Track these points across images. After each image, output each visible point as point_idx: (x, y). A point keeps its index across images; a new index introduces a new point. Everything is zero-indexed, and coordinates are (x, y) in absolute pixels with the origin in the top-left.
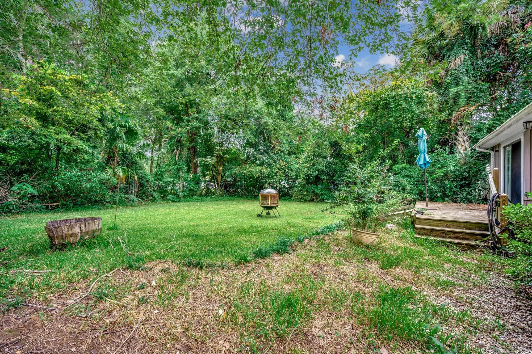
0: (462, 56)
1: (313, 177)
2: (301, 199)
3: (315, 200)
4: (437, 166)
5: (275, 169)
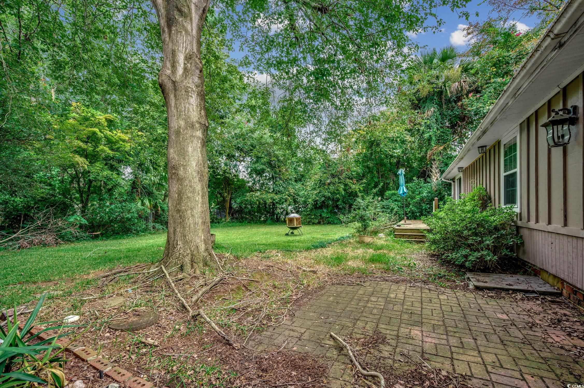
0: (432, 109)
1: (321, 203)
2: (309, 222)
3: (322, 223)
4: (417, 193)
5: (285, 195)
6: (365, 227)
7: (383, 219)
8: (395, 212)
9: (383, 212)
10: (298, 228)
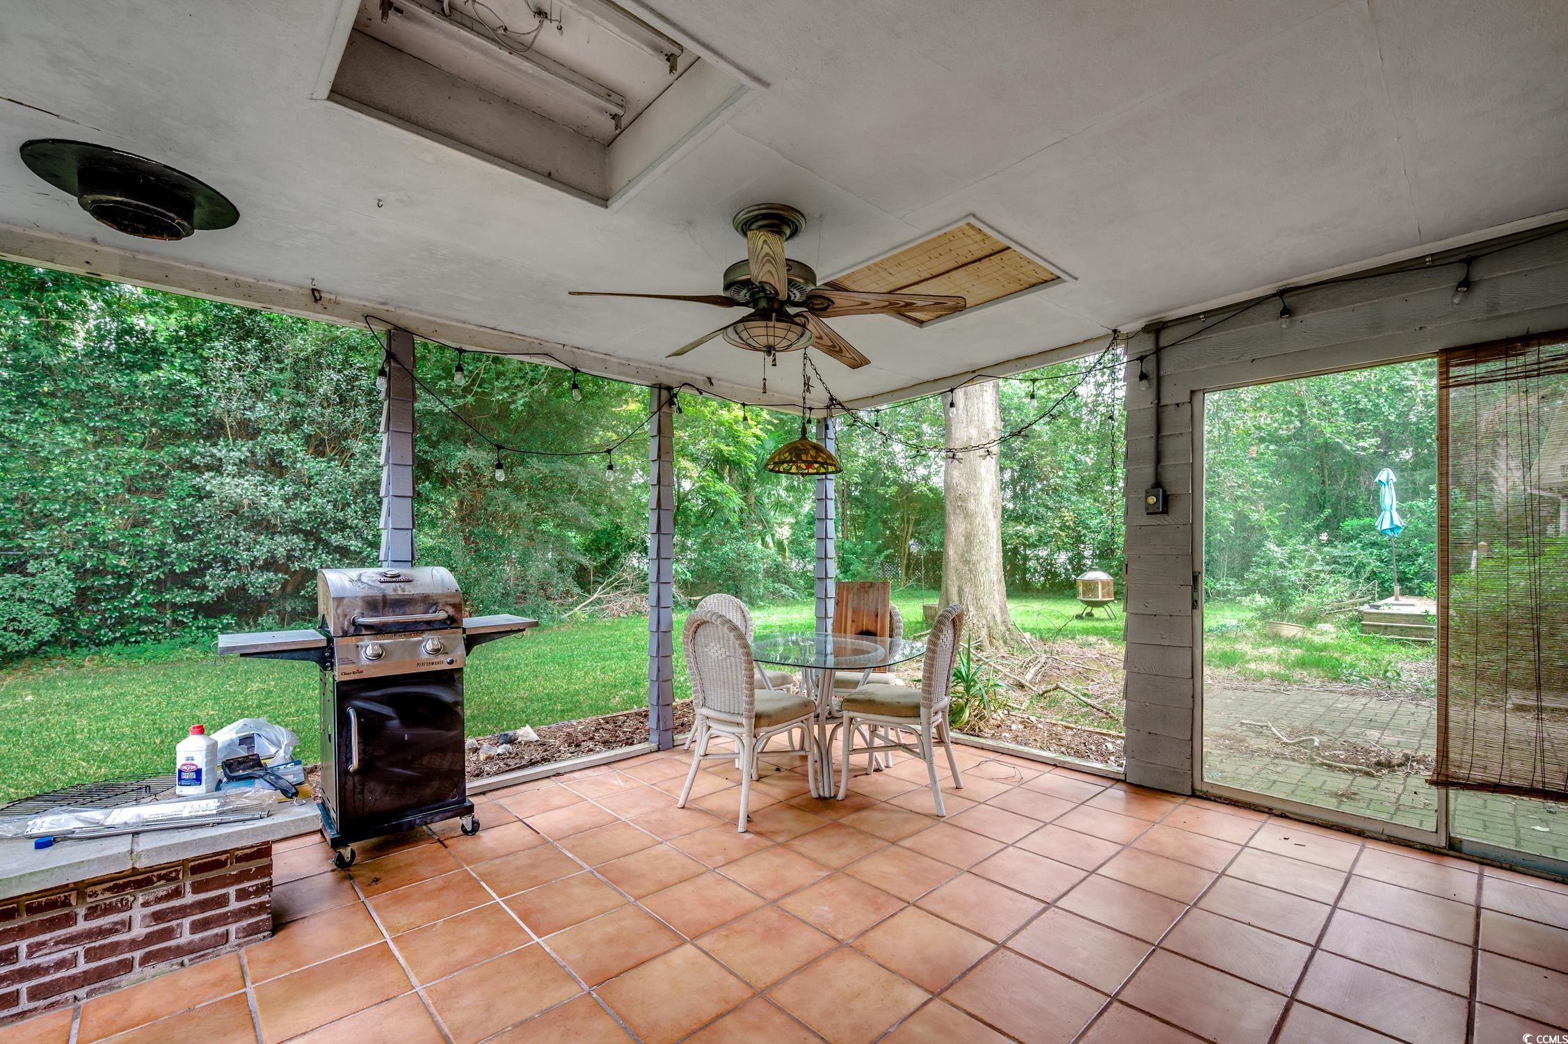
6: (1284, 605)
7: (1331, 590)
8: (1367, 575)
9: (1332, 572)
10: (1106, 603)
